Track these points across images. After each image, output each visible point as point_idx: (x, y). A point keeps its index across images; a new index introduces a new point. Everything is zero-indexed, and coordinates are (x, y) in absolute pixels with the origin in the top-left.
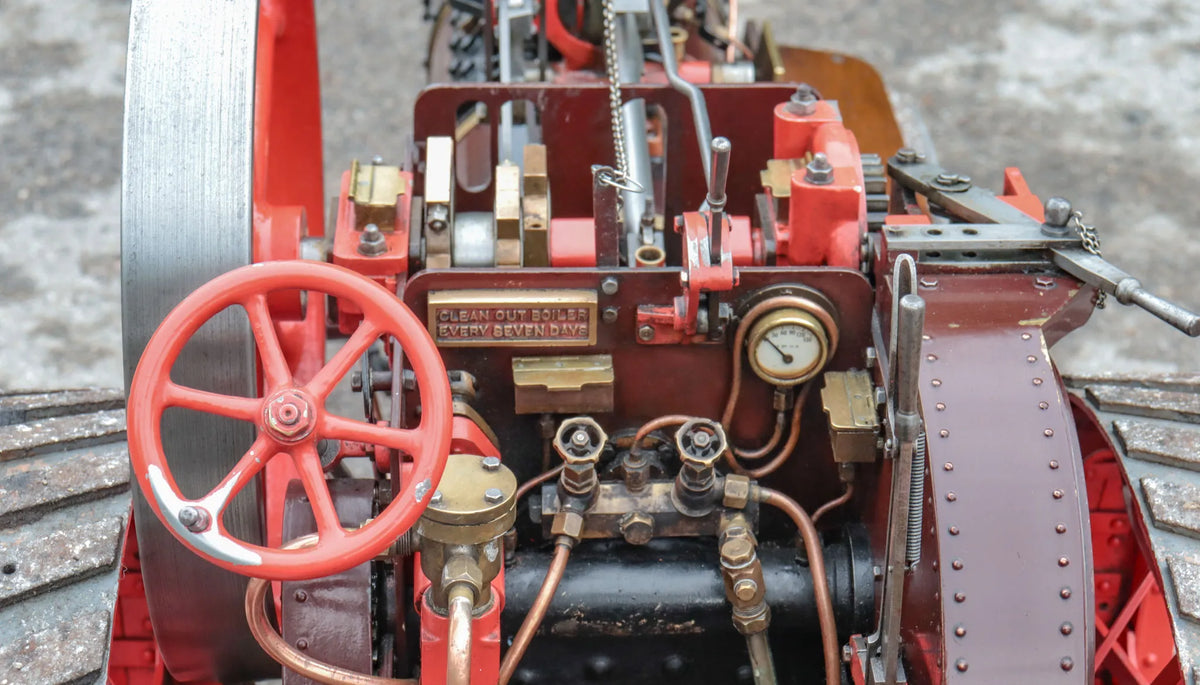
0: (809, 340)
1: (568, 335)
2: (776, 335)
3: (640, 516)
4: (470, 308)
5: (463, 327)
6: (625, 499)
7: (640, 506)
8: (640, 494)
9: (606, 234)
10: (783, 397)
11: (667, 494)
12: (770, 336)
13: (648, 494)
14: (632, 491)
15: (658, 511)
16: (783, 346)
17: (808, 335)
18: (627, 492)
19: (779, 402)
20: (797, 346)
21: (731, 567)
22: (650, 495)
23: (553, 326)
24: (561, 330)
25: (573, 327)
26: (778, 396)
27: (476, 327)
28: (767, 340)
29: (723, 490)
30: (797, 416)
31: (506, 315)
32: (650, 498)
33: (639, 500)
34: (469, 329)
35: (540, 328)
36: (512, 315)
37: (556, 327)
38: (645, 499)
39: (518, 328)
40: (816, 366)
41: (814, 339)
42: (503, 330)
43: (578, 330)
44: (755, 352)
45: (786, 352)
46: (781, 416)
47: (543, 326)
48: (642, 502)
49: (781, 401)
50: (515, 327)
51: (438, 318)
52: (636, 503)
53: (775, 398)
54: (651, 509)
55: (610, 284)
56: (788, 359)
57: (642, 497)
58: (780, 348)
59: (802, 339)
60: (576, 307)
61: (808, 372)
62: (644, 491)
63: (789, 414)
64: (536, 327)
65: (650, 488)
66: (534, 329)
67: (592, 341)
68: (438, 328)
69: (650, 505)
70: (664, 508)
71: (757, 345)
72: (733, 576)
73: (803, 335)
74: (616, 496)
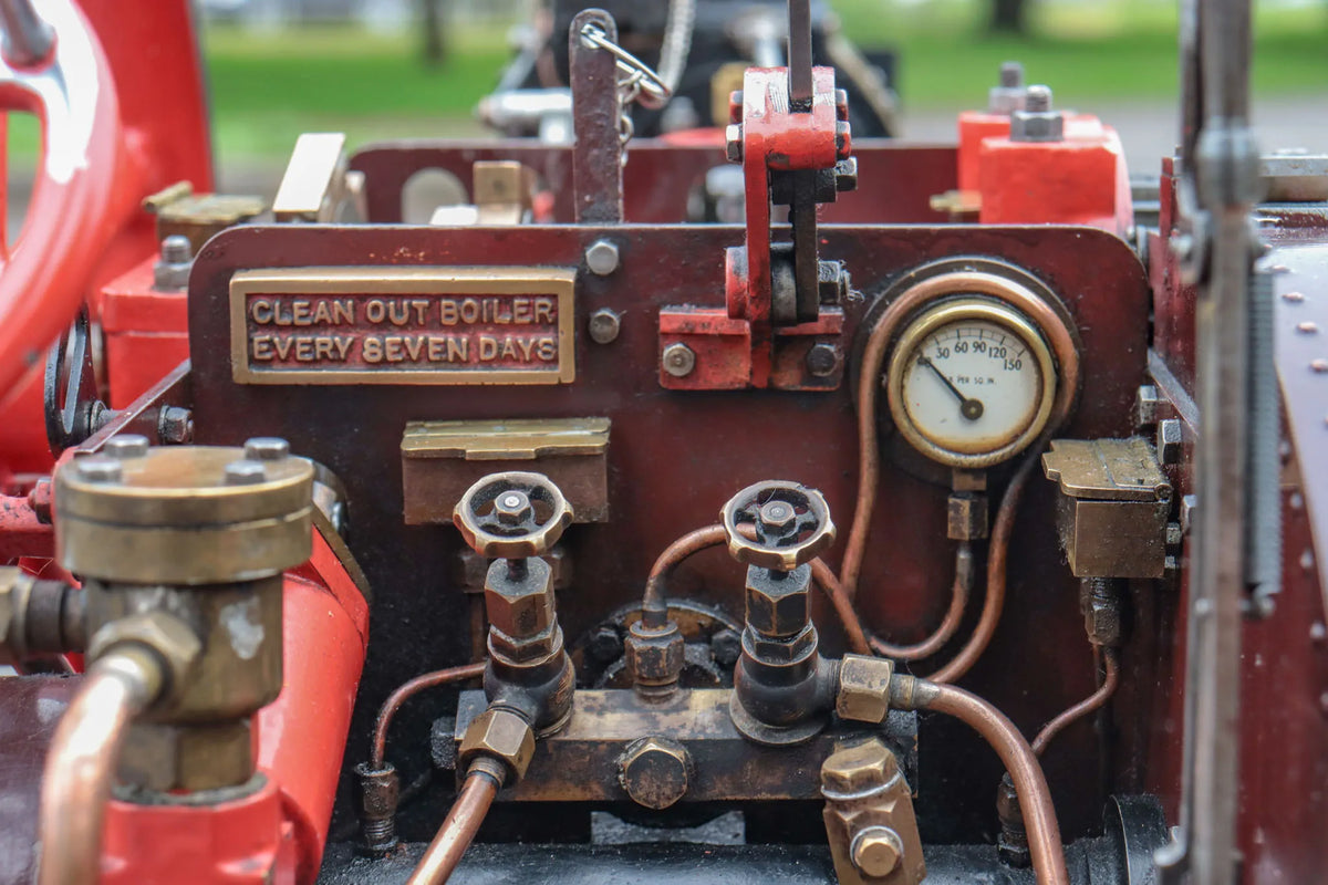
0: (1017, 365)
1: (517, 361)
2: (944, 354)
3: (659, 742)
4: (314, 296)
5: (301, 339)
6: (633, 716)
7: (662, 729)
8: (666, 706)
9: (595, 152)
10: (966, 505)
11: (722, 707)
12: (930, 352)
13: (683, 707)
14: (647, 699)
15: (701, 737)
16: (961, 379)
17: (1013, 348)
18: (637, 702)
19: (959, 520)
20: (991, 381)
21: (843, 797)
22: (687, 708)
23: (483, 338)
24: (500, 348)
25: (526, 341)
26: (957, 508)
27: (326, 339)
28: (927, 362)
29: (838, 682)
30: (997, 552)
31: (387, 311)
32: (684, 713)
33: (661, 717)
34: (313, 344)
35: (458, 341)
36: (399, 311)
37: (492, 340)
38: (673, 716)
39: (414, 342)
40: (1032, 420)
41: (1026, 358)
42: (383, 346)
43: (535, 347)
44: (902, 387)
45: (969, 392)
46: (963, 556)
47: (464, 340)
48: (666, 721)
49: (961, 518)
50: (407, 339)
51: (250, 319)
52: (655, 723)
53: (951, 513)
54: (684, 734)
55: (602, 250)
56: (971, 410)
57: (667, 713)
58: (955, 384)
59: (1000, 361)
60: (530, 294)
61: (1016, 437)
62: (675, 701)
63: (980, 549)
64: (451, 339)
65: (687, 698)
66: (445, 343)
67: (565, 372)
68: (250, 341)
69: (683, 726)
70: (714, 732)
71: (905, 370)
72: (848, 818)
73: (1002, 352)
74: (614, 709)
